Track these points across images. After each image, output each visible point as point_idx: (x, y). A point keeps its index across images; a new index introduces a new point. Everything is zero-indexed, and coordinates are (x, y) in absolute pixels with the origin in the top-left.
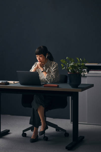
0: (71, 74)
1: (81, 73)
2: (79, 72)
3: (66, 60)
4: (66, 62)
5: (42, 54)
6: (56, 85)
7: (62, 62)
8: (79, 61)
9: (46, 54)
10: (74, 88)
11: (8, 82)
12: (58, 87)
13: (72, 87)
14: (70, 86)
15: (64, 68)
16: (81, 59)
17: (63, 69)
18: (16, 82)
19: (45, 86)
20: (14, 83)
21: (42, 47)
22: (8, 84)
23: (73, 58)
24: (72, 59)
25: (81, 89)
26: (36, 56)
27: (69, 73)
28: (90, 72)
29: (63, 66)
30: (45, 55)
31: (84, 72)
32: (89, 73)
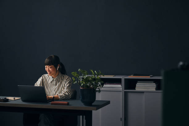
0: (84, 89)
1: (96, 88)
2: (93, 87)
3: (78, 72)
4: (78, 75)
5: (53, 65)
6: (65, 102)
7: (73, 75)
8: (93, 73)
9: (58, 65)
10: (87, 105)
11: (7, 98)
12: (68, 104)
13: (85, 105)
14: (83, 104)
15: (76, 82)
16: (95, 71)
17: (74, 83)
18: (16, 98)
19: (52, 104)
20: (15, 100)
21: (53, 56)
22: (7, 100)
23: (86, 70)
24: (85, 72)
25: (95, 108)
26: (46, 67)
27: (81, 88)
28: (105, 85)
29: (74, 80)
30: (56, 67)
31: (100, 87)
32: (103, 87)
